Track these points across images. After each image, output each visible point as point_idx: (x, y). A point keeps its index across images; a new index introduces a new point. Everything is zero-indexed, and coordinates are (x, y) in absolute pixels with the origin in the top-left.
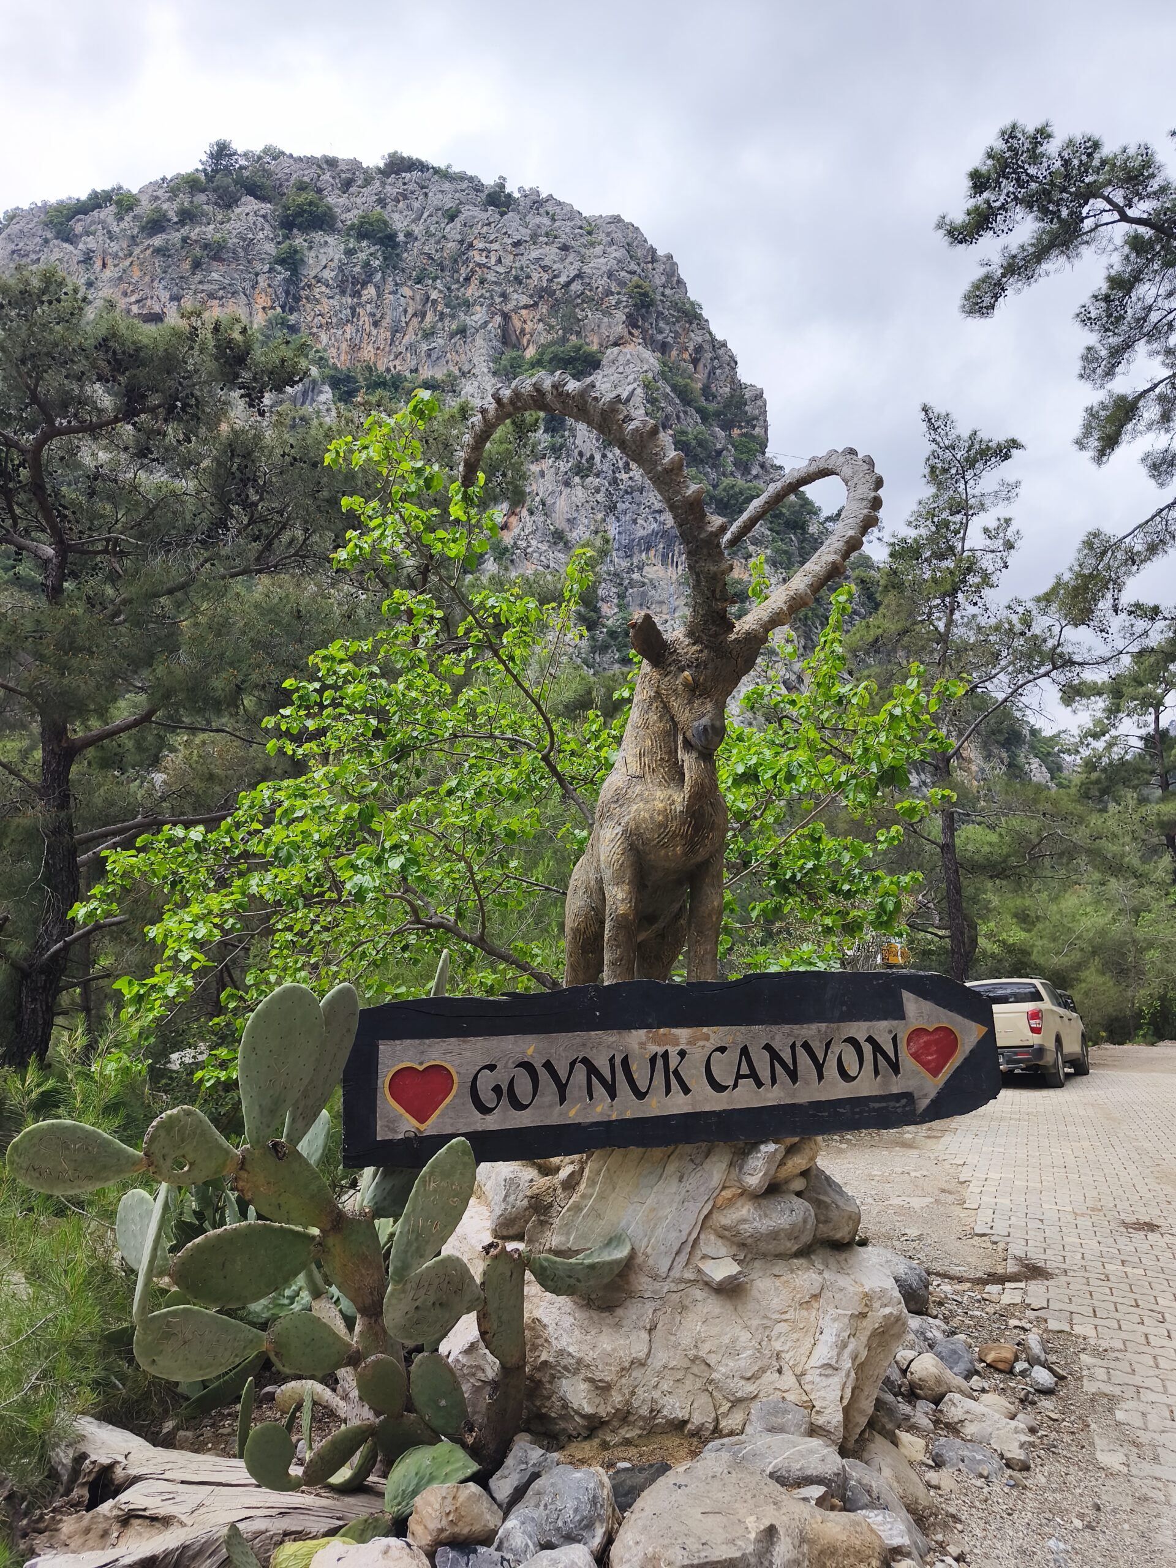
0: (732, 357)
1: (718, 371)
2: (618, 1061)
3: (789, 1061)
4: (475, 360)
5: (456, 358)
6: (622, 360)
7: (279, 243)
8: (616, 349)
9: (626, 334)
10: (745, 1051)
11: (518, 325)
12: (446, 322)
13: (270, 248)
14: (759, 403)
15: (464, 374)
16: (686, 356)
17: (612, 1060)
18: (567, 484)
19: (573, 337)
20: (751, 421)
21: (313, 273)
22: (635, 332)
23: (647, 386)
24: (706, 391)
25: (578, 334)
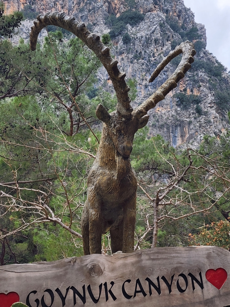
0: (192, 14)
1: (187, 19)
2: (86, 287)
3: (157, 285)
4: (98, 19)
5: (91, 19)
6: (151, 17)
8: (149, 13)
9: (153, 7)
10: (138, 281)
11: (114, 6)
12: (88, 5)
14: (203, 30)
15: (94, 24)
16: (175, 14)
17: (84, 287)
18: (132, 62)
19: (134, 10)
20: (200, 37)
22: (157, 6)
23: (161, 26)
24: (183, 27)
25: (136, 8)
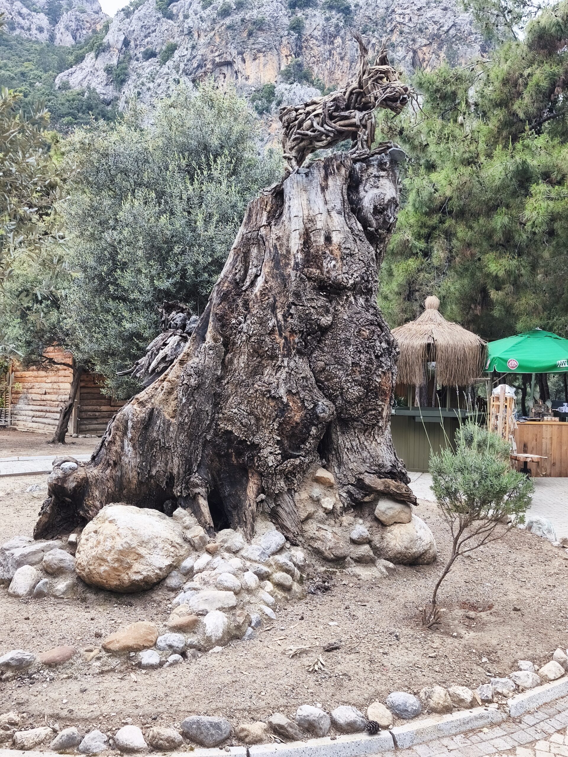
7: (289, 17)
13: (286, 21)
21: (308, 33)
